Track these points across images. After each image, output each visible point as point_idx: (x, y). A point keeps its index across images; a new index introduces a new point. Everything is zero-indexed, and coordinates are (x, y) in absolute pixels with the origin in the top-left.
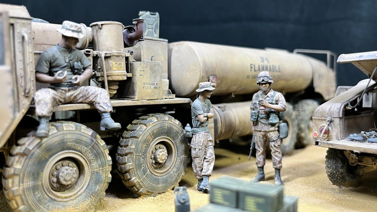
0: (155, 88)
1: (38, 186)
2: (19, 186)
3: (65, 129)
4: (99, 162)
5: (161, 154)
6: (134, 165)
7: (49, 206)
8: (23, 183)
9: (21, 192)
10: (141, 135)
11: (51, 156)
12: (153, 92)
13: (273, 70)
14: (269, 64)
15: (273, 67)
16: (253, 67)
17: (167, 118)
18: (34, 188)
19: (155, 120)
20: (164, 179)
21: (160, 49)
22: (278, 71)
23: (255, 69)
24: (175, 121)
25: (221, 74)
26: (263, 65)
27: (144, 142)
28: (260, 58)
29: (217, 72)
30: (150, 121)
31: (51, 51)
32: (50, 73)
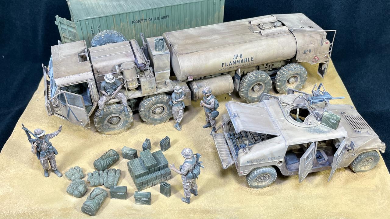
0: (152, 89)
3: (111, 108)
5: (157, 111)
7: (109, 130)
8: (99, 124)
9: (98, 127)
10: (146, 105)
11: (107, 117)
12: (151, 90)
13: (246, 61)
14: (241, 59)
15: (246, 59)
16: (225, 64)
17: (161, 98)
18: (103, 126)
19: (154, 99)
20: (160, 119)
21: (165, 58)
22: (251, 61)
23: (227, 65)
24: (166, 98)
25: (197, 74)
26: (235, 61)
27: (148, 108)
28: (235, 55)
29: (193, 74)
30: (152, 99)
31: (103, 84)
32: (105, 90)
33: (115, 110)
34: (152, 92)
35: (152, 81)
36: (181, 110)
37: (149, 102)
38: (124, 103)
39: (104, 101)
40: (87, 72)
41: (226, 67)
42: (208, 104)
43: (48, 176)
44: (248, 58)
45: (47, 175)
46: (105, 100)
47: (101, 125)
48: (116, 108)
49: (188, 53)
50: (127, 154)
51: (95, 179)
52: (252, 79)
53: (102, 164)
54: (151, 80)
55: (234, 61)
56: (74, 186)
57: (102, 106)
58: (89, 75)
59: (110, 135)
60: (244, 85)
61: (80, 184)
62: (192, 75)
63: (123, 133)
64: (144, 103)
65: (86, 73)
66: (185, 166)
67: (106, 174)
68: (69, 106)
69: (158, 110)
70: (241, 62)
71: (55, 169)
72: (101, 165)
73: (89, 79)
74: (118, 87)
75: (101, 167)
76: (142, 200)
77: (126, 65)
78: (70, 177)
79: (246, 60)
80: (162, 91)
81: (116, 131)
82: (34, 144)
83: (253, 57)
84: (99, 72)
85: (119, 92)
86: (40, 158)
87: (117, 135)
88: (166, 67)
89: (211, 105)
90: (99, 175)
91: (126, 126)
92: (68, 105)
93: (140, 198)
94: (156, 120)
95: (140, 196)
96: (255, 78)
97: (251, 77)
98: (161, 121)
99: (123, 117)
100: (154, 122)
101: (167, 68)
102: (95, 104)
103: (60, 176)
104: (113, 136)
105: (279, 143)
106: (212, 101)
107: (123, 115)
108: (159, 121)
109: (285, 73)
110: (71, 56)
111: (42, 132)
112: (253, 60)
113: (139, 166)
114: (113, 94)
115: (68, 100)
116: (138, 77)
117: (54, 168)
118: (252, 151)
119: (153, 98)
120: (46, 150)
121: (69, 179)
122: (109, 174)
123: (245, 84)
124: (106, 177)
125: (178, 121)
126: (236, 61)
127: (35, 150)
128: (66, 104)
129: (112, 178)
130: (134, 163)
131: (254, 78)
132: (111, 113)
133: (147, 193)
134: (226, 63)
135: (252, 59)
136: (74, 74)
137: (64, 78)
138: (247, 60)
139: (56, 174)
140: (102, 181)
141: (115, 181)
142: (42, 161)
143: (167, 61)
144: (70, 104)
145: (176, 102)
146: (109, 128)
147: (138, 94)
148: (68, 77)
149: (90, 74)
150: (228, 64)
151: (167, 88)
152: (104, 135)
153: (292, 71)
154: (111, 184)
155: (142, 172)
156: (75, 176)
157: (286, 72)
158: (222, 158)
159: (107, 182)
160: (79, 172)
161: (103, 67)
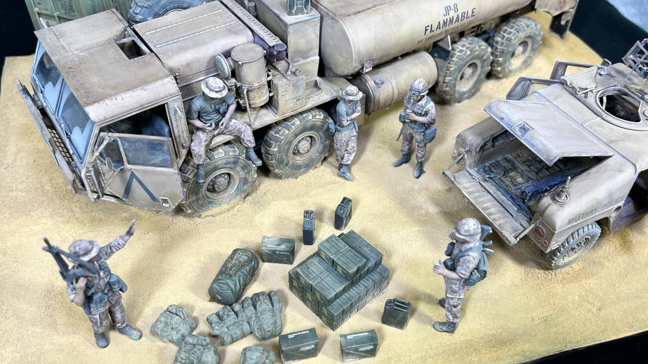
1: (200, 197)
2: (187, 201)
3: (216, 158)
4: (246, 171)
6: (277, 162)
7: (209, 207)
8: (189, 199)
9: (188, 203)
10: (283, 140)
12: (294, 104)
13: (463, 18)
14: (457, 14)
15: (463, 14)
16: (429, 28)
17: (310, 117)
18: (197, 200)
19: (298, 123)
20: (305, 164)
21: (310, 28)
22: (472, 16)
23: (432, 30)
24: (320, 116)
25: (381, 55)
26: (447, 19)
27: (287, 144)
28: (445, 7)
29: (374, 56)
30: (293, 124)
31: (198, 104)
32: (199, 118)
33: (224, 161)
34: (298, 107)
35: (300, 82)
36: (353, 138)
37: (288, 132)
38: (248, 140)
39: (204, 144)
40: (162, 78)
41: (432, 33)
42: (420, 115)
43: (108, 345)
44: (468, 12)
45: (103, 343)
46: (206, 141)
47: (194, 198)
48: (225, 155)
49: (359, 12)
50: (274, 252)
51: (231, 328)
52: (465, 54)
53: (232, 286)
54: (297, 82)
55: (445, 21)
56: (191, 358)
57: (201, 156)
58: (168, 86)
59: (211, 217)
60: (452, 69)
61: (204, 349)
62: (370, 60)
63: (237, 207)
64: (278, 135)
65: (159, 81)
66: (469, 261)
67: (252, 308)
68: (131, 169)
69: (304, 145)
70: (456, 21)
71: (124, 325)
72: (232, 290)
73: (170, 95)
74: (228, 106)
75: (232, 296)
76: (361, 352)
77: (242, 51)
78: (167, 336)
79: (464, 16)
80: (314, 102)
81: (225, 207)
82: (77, 281)
83: (475, 9)
84: (178, 77)
85: (231, 118)
86: (92, 310)
87: (225, 214)
88: (312, 49)
89: (429, 115)
90: (236, 313)
91: (243, 192)
92: (129, 166)
93: (356, 350)
94: (298, 167)
95: (357, 344)
96: (471, 51)
97: (463, 50)
98: (309, 166)
99: (238, 173)
100: (296, 170)
101: (312, 53)
102: (184, 152)
103: (137, 338)
104: (217, 217)
105: (620, 171)
106: (430, 108)
107: (238, 169)
108: (305, 167)
109: (513, 38)
110: (99, 48)
111: (92, 248)
112: (474, 15)
113: (328, 276)
114: (222, 124)
115: (126, 156)
116: (269, 79)
117: (122, 324)
118: (571, 196)
119: (297, 121)
120: (105, 288)
121: (165, 340)
122: (259, 309)
123: (453, 67)
124: (254, 315)
125: (347, 161)
126: (449, 19)
127: (80, 297)
128: (123, 165)
129: (269, 317)
130: (310, 270)
131: (469, 53)
132: (216, 168)
133: (367, 333)
134: (432, 25)
135: (473, 12)
136: (131, 88)
137: (107, 101)
138: (466, 16)
139: (124, 334)
140: (248, 326)
141: (277, 321)
142: (97, 317)
143: (313, 36)
144: (133, 164)
145: (347, 121)
146: (210, 202)
147: (267, 118)
148: (119, 98)
149: (169, 82)
150: (434, 28)
151: (322, 94)
152: (198, 220)
153: (524, 31)
154: (270, 329)
155: (340, 288)
156: (180, 330)
157: (513, 36)
158: (498, 223)
159: (261, 327)
160: (183, 317)
161: (188, 64)
